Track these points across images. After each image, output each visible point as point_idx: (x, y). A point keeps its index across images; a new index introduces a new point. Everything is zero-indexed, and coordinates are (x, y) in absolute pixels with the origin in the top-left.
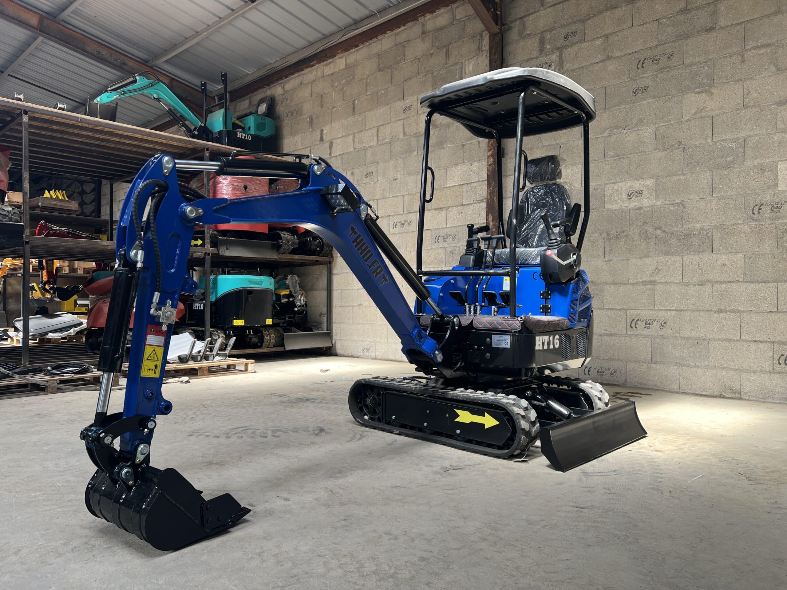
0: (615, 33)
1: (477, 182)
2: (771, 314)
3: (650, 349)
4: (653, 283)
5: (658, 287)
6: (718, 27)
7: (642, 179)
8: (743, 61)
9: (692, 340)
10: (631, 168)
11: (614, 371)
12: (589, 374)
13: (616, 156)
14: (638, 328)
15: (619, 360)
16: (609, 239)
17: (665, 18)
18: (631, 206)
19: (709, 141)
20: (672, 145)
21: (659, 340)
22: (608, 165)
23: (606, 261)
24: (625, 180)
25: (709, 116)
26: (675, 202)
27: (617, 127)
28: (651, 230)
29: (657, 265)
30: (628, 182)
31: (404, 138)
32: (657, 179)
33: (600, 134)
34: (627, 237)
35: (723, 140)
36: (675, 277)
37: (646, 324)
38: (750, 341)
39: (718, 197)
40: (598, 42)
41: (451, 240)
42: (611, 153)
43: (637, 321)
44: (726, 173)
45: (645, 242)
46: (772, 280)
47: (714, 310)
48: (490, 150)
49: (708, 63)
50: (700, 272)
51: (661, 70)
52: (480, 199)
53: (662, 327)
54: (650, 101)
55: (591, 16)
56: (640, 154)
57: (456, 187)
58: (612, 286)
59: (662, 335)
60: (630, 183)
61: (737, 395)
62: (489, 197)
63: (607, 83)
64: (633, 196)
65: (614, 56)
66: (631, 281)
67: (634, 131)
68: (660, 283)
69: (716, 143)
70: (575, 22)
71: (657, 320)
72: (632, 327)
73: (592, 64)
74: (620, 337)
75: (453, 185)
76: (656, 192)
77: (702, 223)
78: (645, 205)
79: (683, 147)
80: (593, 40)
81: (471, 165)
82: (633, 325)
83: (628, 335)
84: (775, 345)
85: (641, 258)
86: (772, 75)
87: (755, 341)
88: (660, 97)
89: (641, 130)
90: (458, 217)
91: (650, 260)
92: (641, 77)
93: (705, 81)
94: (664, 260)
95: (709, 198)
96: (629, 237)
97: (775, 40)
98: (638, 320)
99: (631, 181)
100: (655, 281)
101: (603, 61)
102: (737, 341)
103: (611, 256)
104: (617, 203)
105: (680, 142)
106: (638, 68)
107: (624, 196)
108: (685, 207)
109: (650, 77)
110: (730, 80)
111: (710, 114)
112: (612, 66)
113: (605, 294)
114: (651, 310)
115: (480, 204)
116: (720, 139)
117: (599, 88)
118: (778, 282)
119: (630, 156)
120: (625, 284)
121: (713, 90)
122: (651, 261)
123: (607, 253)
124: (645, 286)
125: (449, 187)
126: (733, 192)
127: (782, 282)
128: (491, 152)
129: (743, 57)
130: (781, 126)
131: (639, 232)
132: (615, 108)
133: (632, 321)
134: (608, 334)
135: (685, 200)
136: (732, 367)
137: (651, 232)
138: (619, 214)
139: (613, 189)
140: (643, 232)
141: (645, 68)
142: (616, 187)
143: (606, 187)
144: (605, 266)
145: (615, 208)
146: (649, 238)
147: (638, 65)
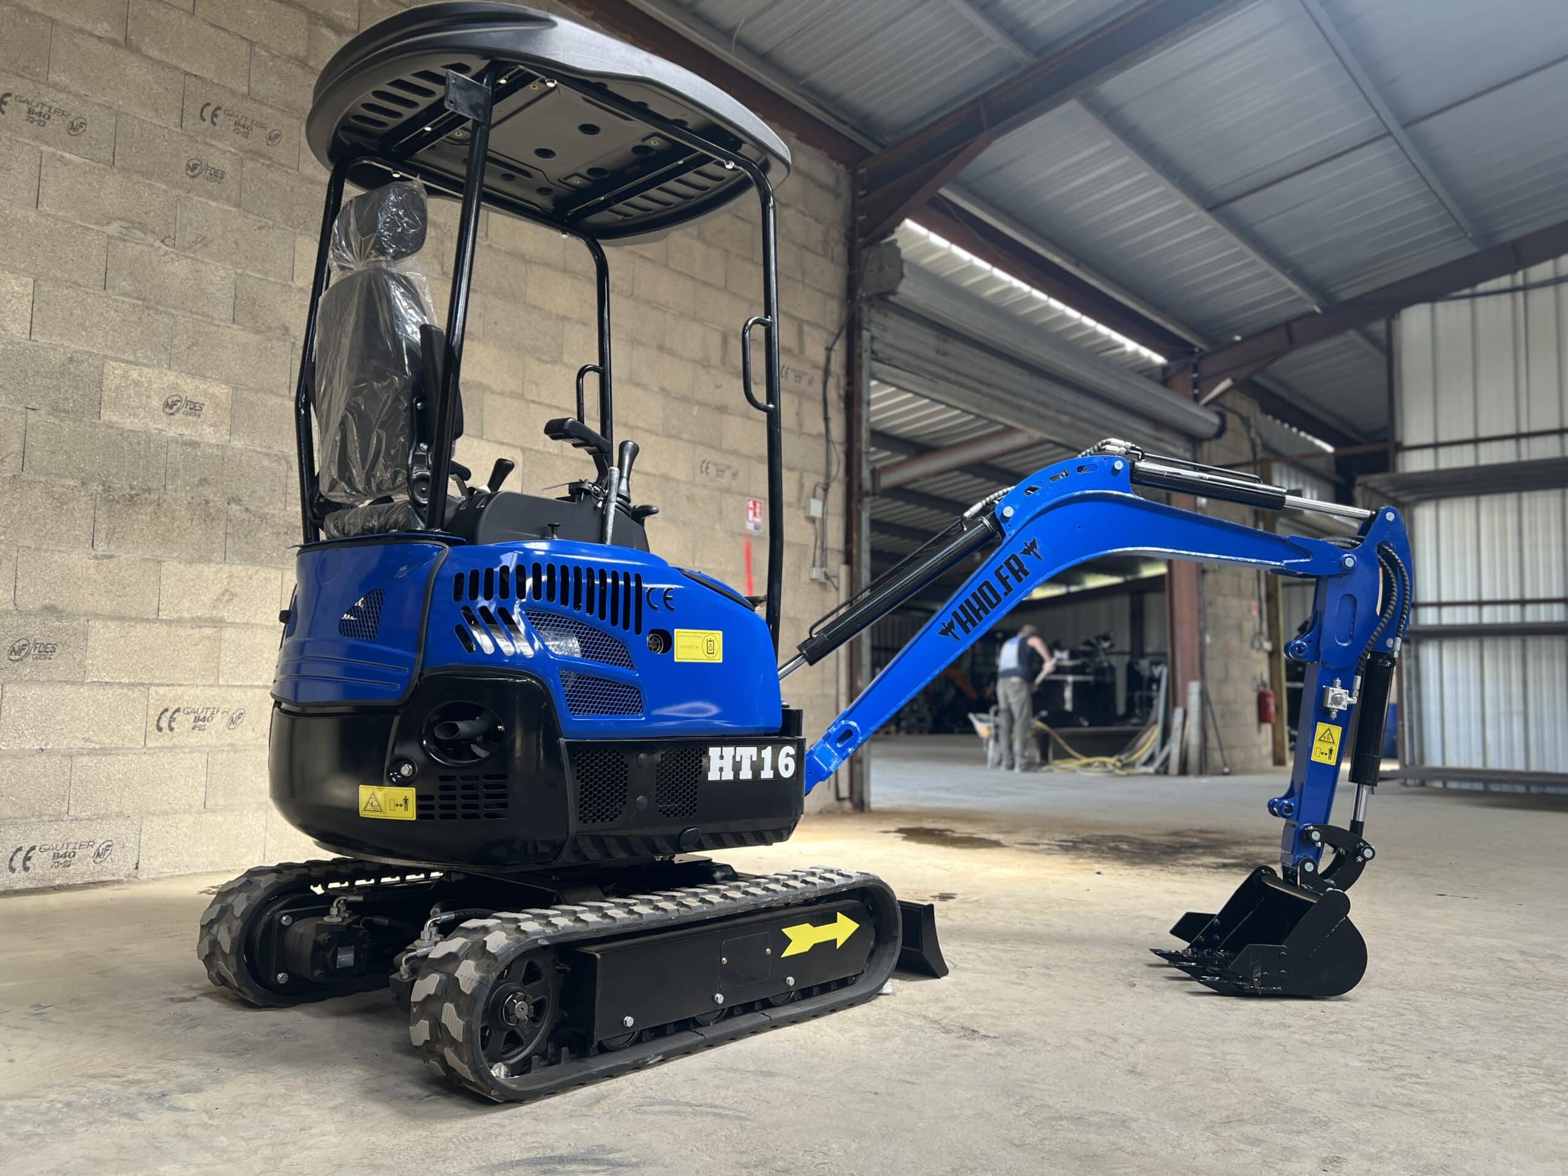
3: (204, 778)
4: (217, 623)
5: (228, 633)
7: (204, 377)
10: (176, 342)
11: (104, 846)
12: (26, 869)
13: (138, 298)
14: (176, 730)
15: (120, 814)
16: (110, 502)
17: (266, 51)
18: (172, 432)
20: (270, 328)
21: (225, 755)
22: (116, 311)
23: (96, 557)
24: (160, 365)
26: (271, 451)
27: (142, 227)
28: (218, 501)
29: (228, 584)
30: (169, 373)
32: (237, 389)
33: (97, 224)
34: (159, 505)
36: (265, 613)
37: (197, 719)
42: (124, 284)
43: (174, 713)
45: (203, 526)
51: (255, 154)
53: (232, 727)
54: (226, 207)
56: (199, 317)
58: (112, 625)
59: (232, 745)
60: (171, 377)
63: (121, 103)
64: (178, 409)
65: (143, 48)
66: (163, 615)
67: (187, 257)
68: (234, 624)
71: (221, 710)
72: (160, 729)
73: (81, 31)
74: (124, 755)
76: (233, 417)
78: (206, 440)
79: (293, 340)
82: (164, 724)
83: (149, 749)
85: (191, 562)
88: (249, 212)
89: (203, 262)
91: (212, 570)
92: (208, 140)
94: (244, 573)
96: (165, 505)
98: (178, 710)
99: (175, 373)
100: (221, 620)
101: (114, 43)
103: (112, 547)
104: (135, 416)
105: (286, 330)
107: (156, 403)
108: (291, 467)
109: (228, 155)
112: (135, 70)
113: (89, 643)
114: (211, 686)
117: (99, 105)
119: (173, 311)
120: (148, 620)
122: (216, 573)
123: (101, 535)
124: (197, 630)
131: (189, 499)
132: (141, 179)
133: (162, 713)
134: (94, 749)
137: (218, 504)
138: (139, 444)
139: (125, 376)
140: (198, 501)
141: (217, 127)
142: (135, 375)
143: (106, 366)
144: (92, 571)
145: (128, 427)
146: (213, 519)
147: (202, 110)
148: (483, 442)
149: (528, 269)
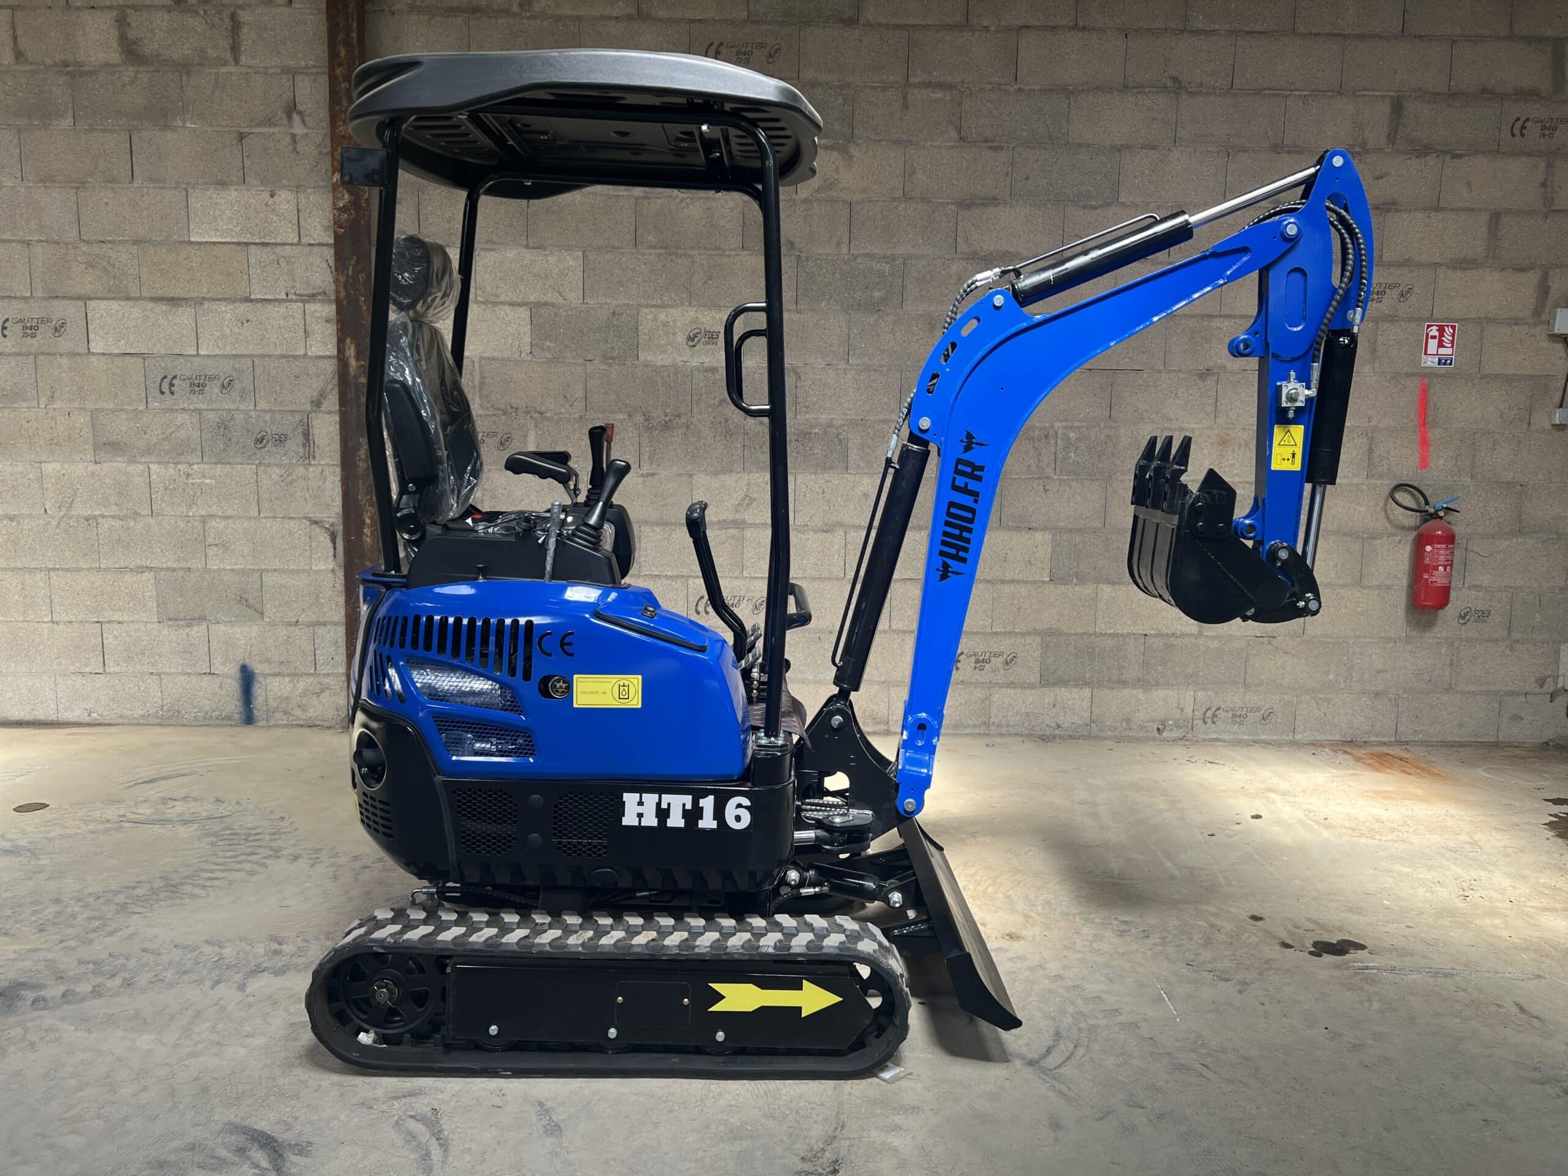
1: (291, 244)
4: (740, 524)
5: (750, 532)
6: (862, 21)
7: (718, 307)
8: (906, 106)
10: (694, 280)
13: (662, 248)
14: (711, 614)
16: (650, 428)
18: (695, 362)
19: (845, 251)
22: (645, 264)
23: (642, 475)
24: (682, 304)
25: (844, 201)
28: (735, 418)
29: (748, 490)
30: (689, 309)
31: (18, 68)
34: (688, 427)
35: (868, 255)
38: (905, 632)
39: (858, 365)
41: (216, 390)
42: (650, 237)
44: (872, 320)
45: (724, 442)
49: (844, 92)
50: (826, 508)
52: (307, 292)
53: (756, 612)
56: (712, 252)
57: (226, 248)
58: (658, 529)
60: (692, 313)
61: (882, 727)
62: (343, 294)
64: (699, 340)
65: (653, 14)
67: (701, 198)
68: (754, 524)
69: (856, 257)
71: (746, 598)
72: (698, 613)
73: (602, 18)
75: (214, 240)
77: (830, 413)
79: (798, 253)
81: (272, 196)
82: (701, 609)
85: (715, 474)
86: (952, 147)
89: (714, 199)
90: (236, 330)
91: (733, 479)
93: (837, 127)
94: (760, 480)
95: (842, 365)
96: (692, 427)
97: (959, 79)
99: (695, 309)
100: (744, 522)
101: (629, 18)
102: (885, 631)
103: (654, 466)
104: (665, 352)
105: (792, 244)
107: (681, 338)
108: (799, 377)
110: (881, 138)
111: (845, 196)
112: (649, 36)
114: (736, 578)
115: (307, 306)
116: (862, 251)
119: (690, 252)
121: (853, 150)
122: (737, 481)
123: (645, 457)
124: (724, 531)
125: (200, 243)
126: (883, 358)
129: (905, 98)
130: (962, 247)
131: (712, 419)
133: (699, 600)
135: (801, 365)
136: (876, 679)
137: (736, 420)
138: (669, 376)
139: (655, 320)
140: (719, 419)
142: (662, 317)
143: (640, 313)
144: (640, 486)
145: (659, 363)
146: (733, 434)
149: (1072, 102)
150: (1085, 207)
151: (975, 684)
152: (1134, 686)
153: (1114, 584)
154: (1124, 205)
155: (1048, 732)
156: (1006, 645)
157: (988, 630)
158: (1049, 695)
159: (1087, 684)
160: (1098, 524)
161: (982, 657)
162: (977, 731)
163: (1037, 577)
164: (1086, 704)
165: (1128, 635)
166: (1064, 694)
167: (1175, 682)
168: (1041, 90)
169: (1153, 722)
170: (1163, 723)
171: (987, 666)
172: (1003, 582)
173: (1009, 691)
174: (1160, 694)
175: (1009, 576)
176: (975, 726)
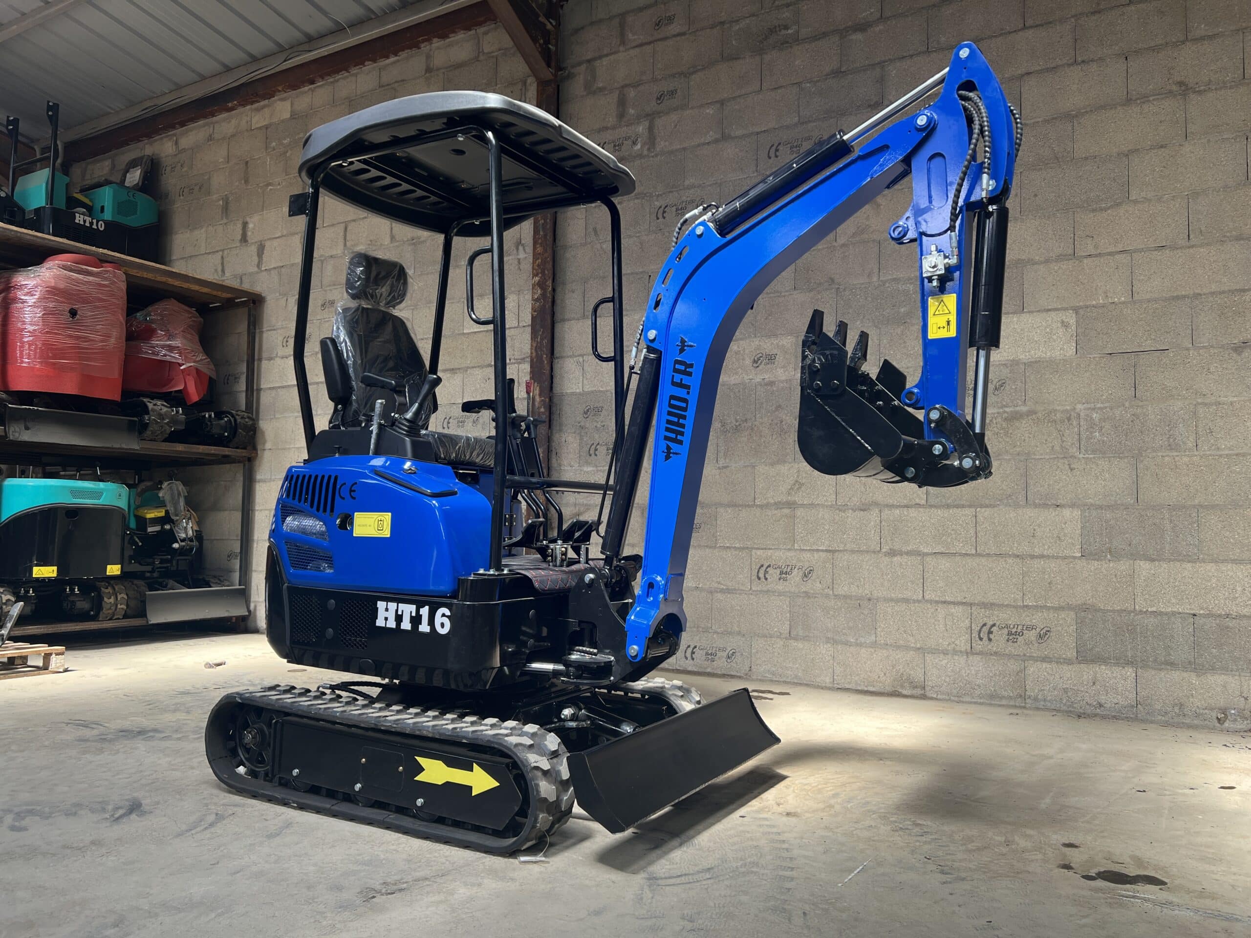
0: (734, 98)
1: (515, 327)
2: (967, 558)
3: (788, 615)
4: (791, 505)
5: (799, 512)
6: (886, 102)
7: (776, 335)
9: (851, 600)
10: (759, 318)
11: (731, 652)
12: (693, 659)
14: (769, 580)
15: (739, 633)
16: (725, 432)
17: (810, 83)
18: (758, 379)
19: (875, 279)
20: (820, 284)
21: (801, 600)
23: (719, 468)
24: (750, 336)
25: (874, 241)
28: (788, 419)
29: (798, 476)
30: (754, 340)
31: (392, 245)
32: (797, 337)
34: (752, 429)
35: (894, 279)
36: (825, 496)
37: (781, 573)
38: (937, 602)
40: (709, 111)
41: (470, 424)
43: (767, 568)
44: (899, 331)
45: (780, 439)
46: (968, 503)
47: (884, 550)
48: (537, 275)
50: (863, 489)
52: (519, 356)
53: (805, 580)
55: (699, 68)
56: (772, 295)
57: (480, 335)
58: (729, 510)
59: (805, 592)
60: (756, 342)
61: (919, 692)
62: (534, 355)
63: (722, 176)
64: (761, 362)
65: (733, 135)
66: (758, 502)
68: (803, 505)
69: (884, 282)
70: (673, 76)
71: (797, 567)
72: (759, 578)
73: (699, 145)
74: (740, 594)
75: (476, 330)
76: (796, 357)
78: (779, 378)
79: (837, 287)
80: (702, 106)
82: (761, 575)
83: (754, 591)
84: (974, 608)
85: (772, 464)
87: (945, 602)
90: (483, 385)
91: (786, 468)
96: (756, 429)
98: (769, 566)
99: (759, 339)
100: (794, 503)
101: (716, 141)
102: (919, 601)
103: (727, 461)
104: (736, 373)
105: (832, 280)
106: (770, 158)
107: (748, 362)
110: (903, 186)
111: (876, 237)
112: (730, 150)
113: (718, 522)
114: (789, 550)
115: (520, 366)
116: (890, 277)
117: (710, 185)
118: (976, 507)
120: (748, 506)
121: (880, 200)
122: (789, 469)
123: (721, 454)
124: (779, 511)
125: (468, 334)
127: (982, 506)
128: (537, 279)
131: (770, 421)
133: (760, 568)
134: (723, 589)
136: (912, 645)
137: (788, 421)
138: (739, 391)
140: (776, 421)
141: (779, 158)
144: (717, 477)
145: (733, 382)
146: (785, 433)
147: (769, 152)
148: (1024, 315)
149: (1075, 124)
150: (1094, 211)
151: (1010, 656)
152: (1185, 669)
153: (1153, 560)
154: (1136, 202)
155: (1089, 710)
156: (1038, 619)
157: (1020, 603)
158: (1088, 672)
159: (1129, 663)
160: (1130, 500)
161: (1015, 630)
162: (1012, 703)
163: (1067, 553)
164: (1130, 683)
165: (1174, 614)
166: (1104, 672)
167: (1234, 667)
168: (1046, 121)
169: (1212, 709)
170: (1224, 711)
171: (1020, 639)
172: (1033, 557)
173: (1044, 665)
174: (1216, 680)
175: (1037, 551)
176: (1010, 698)
